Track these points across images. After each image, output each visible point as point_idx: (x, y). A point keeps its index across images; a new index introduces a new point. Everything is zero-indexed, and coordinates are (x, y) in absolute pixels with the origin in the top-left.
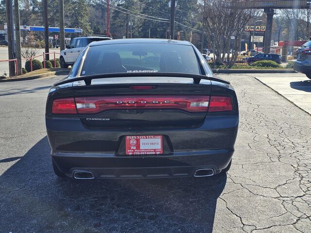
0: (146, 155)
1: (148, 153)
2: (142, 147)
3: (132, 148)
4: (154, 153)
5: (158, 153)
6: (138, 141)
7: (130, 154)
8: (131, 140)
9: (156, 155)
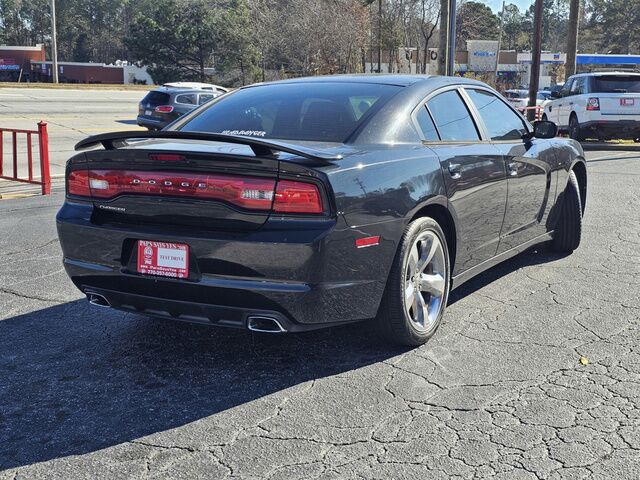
0: (165, 276)
1: (167, 274)
2: (160, 262)
3: (147, 262)
4: (174, 275)
5: (181, 276)
6: (155, 250)
7: (143, 271)
8: (146, 247)
9: (177, 278)
